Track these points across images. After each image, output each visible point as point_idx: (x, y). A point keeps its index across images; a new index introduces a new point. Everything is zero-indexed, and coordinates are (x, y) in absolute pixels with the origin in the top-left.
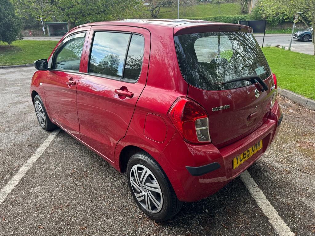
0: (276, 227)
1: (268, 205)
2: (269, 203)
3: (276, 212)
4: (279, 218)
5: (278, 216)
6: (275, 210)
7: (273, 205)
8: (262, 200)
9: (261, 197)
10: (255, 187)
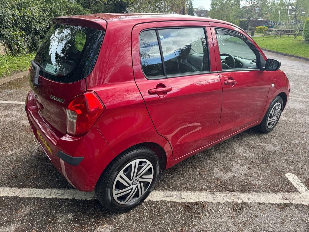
0: (9, 189)
1: (31, 194)
2: (33, 196)
3: (20, 196)
4: (14, 195)
5: (15, 195)
6: (23, 196)
7: (27, 198)
8: (39, 193)
9: (43, 193)
10: (58, 195)
